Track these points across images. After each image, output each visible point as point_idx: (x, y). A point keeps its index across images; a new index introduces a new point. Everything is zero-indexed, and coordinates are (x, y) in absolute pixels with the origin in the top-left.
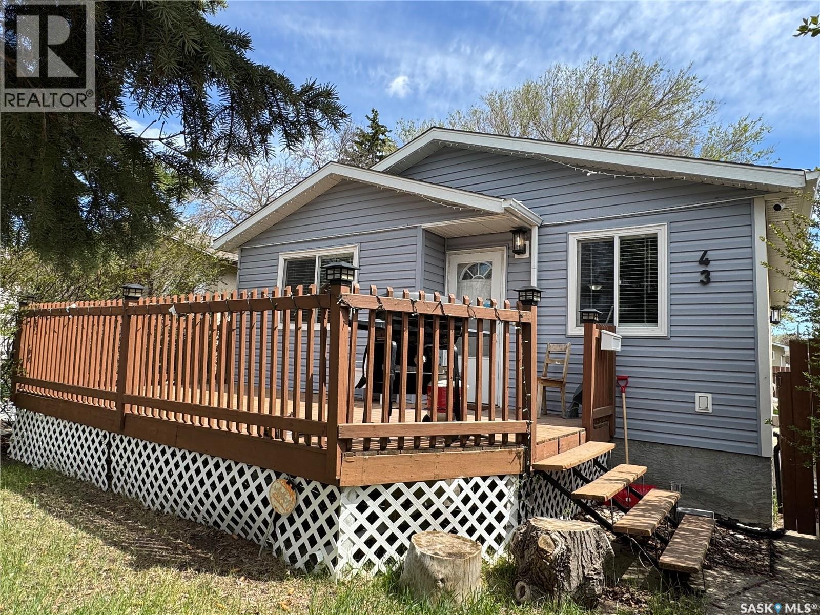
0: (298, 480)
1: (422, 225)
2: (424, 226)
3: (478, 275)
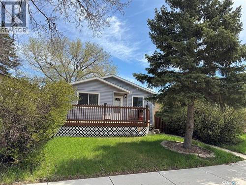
0: (141, 127)
2: (114, 92)
3: (117, 100)
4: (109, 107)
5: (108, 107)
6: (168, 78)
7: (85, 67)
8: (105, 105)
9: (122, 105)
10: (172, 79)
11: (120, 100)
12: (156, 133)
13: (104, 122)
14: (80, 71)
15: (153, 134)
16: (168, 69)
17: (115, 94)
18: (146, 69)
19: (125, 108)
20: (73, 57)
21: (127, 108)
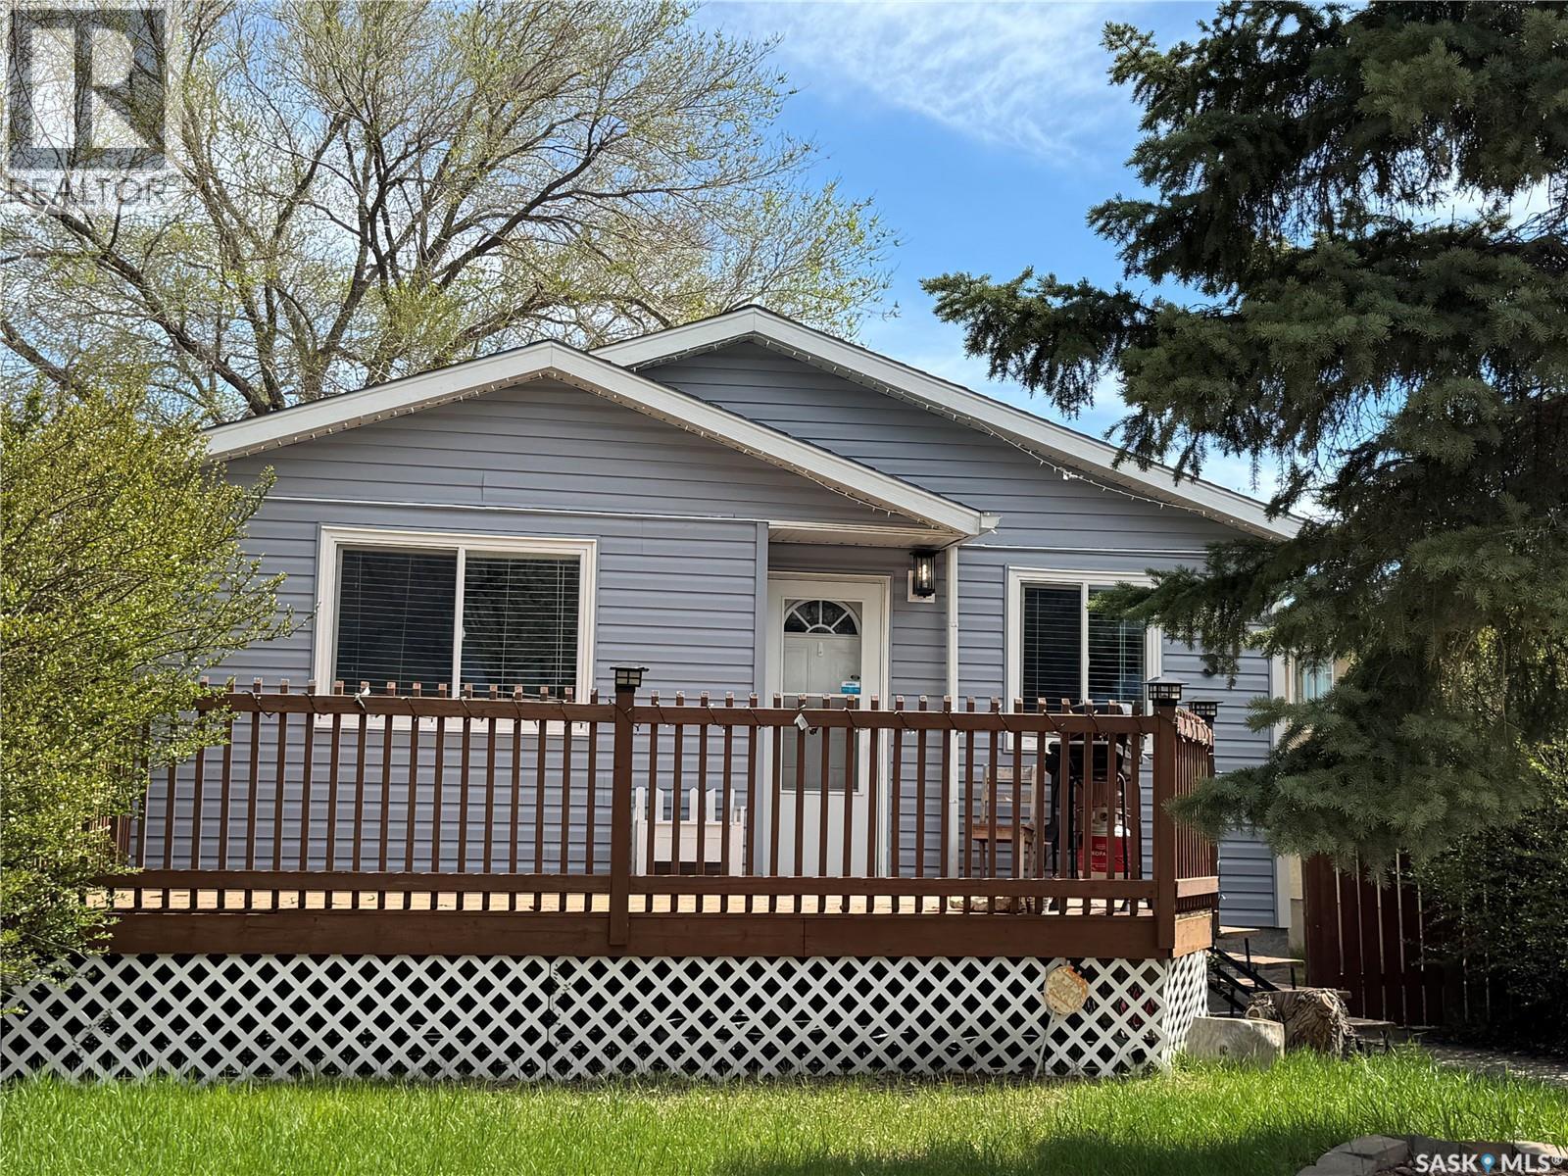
0: (1085, 965)
1: (771, 522)
2: (775, 524)
3: (820, 625)
4: (679, 717)
5: (656, 716)
6: (1325, 316)
7: (472, 237)
8: (625, 690)
9: (875, 690)
10: (1377, 324)
11: (849, 628)
12: (1292, 1042)
13: (619, 904)
14: (419, 282)
15: (1248, 1054)
16: (1404, 212)
17: (785, 555)
18: (1111, 216)
19: (921, 722)
20: (338, 124)
21: (947, 722)
